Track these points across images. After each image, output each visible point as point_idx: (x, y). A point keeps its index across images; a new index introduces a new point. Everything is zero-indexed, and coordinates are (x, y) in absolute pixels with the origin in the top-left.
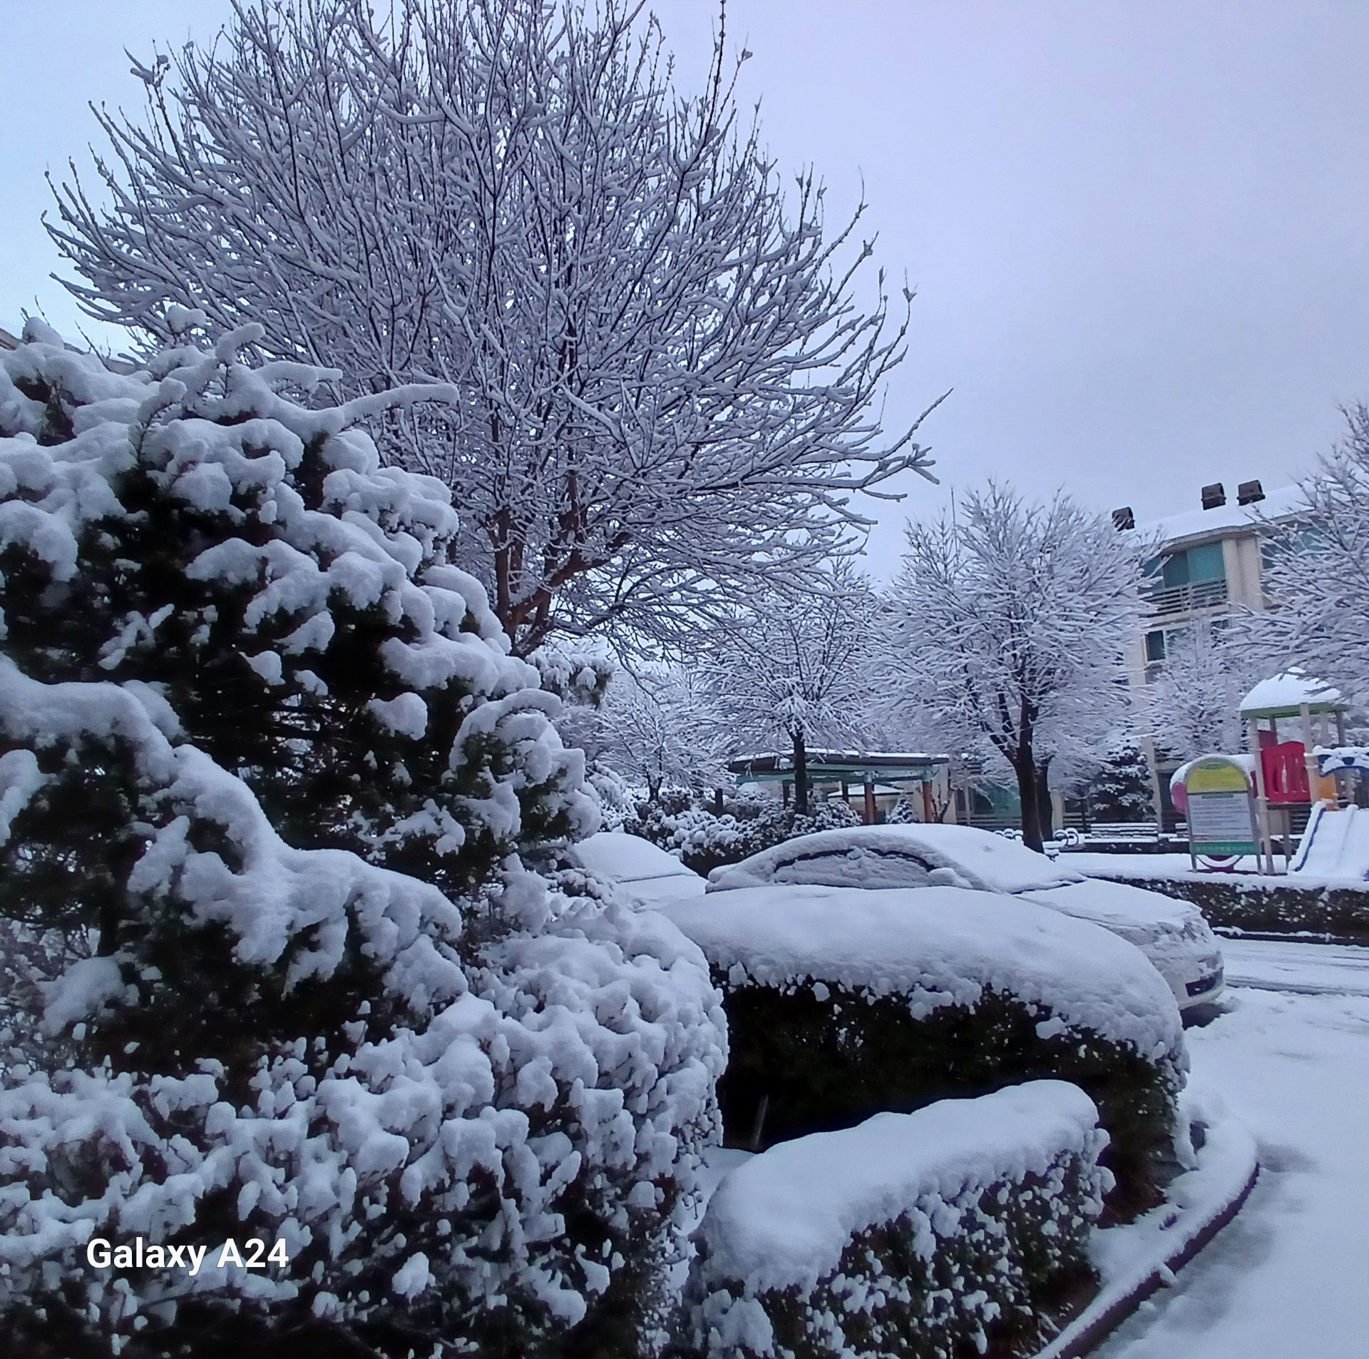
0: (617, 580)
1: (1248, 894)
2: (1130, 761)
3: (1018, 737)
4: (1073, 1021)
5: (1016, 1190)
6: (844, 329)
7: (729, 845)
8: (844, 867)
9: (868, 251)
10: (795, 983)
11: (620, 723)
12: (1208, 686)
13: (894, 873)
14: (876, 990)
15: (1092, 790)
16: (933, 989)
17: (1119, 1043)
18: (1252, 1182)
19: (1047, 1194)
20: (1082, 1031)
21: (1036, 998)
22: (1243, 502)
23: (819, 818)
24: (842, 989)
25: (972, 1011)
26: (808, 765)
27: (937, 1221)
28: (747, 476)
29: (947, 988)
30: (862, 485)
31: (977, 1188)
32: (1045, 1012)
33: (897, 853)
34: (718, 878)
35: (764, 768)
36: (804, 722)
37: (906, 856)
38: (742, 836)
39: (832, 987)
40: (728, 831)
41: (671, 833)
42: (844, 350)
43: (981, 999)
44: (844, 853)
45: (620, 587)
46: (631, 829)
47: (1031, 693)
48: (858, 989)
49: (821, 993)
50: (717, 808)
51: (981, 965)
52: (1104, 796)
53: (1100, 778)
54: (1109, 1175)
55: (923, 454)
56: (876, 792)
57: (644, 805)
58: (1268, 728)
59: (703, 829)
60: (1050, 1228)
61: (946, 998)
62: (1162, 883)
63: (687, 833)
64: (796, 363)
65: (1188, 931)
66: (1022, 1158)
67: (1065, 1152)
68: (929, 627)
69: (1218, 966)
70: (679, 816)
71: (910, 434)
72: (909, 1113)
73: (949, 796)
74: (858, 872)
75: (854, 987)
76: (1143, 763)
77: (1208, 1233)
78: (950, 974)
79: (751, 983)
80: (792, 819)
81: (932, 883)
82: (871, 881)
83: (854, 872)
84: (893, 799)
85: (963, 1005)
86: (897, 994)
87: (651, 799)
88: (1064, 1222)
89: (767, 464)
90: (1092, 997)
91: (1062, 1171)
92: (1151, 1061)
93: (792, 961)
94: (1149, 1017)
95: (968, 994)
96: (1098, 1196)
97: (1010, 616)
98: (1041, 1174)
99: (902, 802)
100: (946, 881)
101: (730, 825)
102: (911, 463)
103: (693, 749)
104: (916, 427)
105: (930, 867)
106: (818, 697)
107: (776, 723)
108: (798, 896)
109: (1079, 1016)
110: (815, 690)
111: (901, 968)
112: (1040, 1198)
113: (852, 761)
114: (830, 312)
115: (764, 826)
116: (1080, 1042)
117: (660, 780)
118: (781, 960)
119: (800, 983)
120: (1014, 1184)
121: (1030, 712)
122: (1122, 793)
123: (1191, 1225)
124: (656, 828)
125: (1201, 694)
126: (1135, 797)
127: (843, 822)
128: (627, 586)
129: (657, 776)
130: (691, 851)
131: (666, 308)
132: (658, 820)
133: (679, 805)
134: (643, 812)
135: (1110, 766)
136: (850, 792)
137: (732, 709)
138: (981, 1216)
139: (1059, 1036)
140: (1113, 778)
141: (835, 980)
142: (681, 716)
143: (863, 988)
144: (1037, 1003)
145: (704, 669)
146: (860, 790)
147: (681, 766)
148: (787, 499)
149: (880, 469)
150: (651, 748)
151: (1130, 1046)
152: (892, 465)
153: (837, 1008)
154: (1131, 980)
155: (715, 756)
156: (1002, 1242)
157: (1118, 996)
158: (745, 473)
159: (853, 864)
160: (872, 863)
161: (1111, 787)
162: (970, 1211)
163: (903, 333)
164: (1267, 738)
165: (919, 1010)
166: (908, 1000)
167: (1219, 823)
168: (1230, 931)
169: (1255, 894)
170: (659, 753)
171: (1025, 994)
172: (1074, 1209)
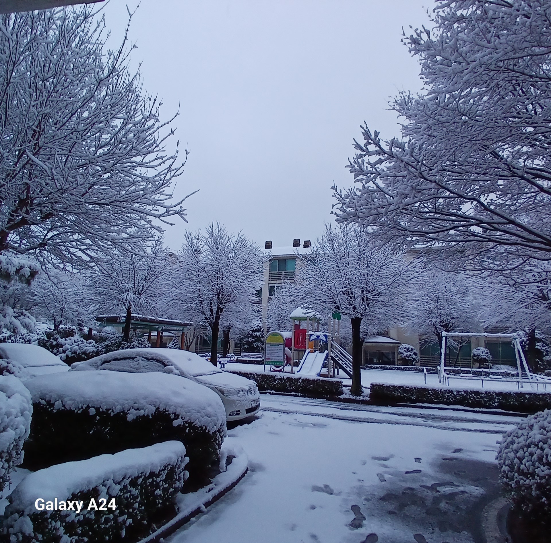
0: (46, 232)
1: (279, 379)
2: (258, 331)
3: (214, 318)
4: (186, 420)
5: (145, 479)
6: (159, 158)
7: (89, 353)
8: (132, 365)
9: (172, 133)
10: (82, 408)
11: (44, 294)
12: (284, 307)
13: (151, 367)
14: (115, 410)
15: (245, 340)
16: (138, 409)
17: (201, 427)
18: (243, 475)
19: (158, 480)
20: (188, 423)
21: (174, 411)
22: (305, 247)
23: (132, 344)
24: (101, 410)
25: (151, 417)
26: (132, 321)
27: (110, 490)
28: (113, 202)
29: (143, 409)
30: (159, 217)
31: (129, 478)
32: (177, 417)
33: (154, 360)
34: (75, 367)
35: (112, 321)
36: (132, 303)
37: (157, 361)
38: (96, 350)
39: (97, 409)
40: (90, 347)
41: (62, 346)
42: (160, 165)
43: (155, 412)
44: (133, 358)
45: (46, 235)
46: (42, 343)
47: (221, 303)
48: (108, 410)
49: (92, 411)
50: (88, 337)
51: (157, 400)
52: (248, 343)
53: (247, 336)
54: (187, 473)
55: (184, 210)
56: (163, 335)
57: (51, 333)
58: (298, 324)
59: (78, 345)
60: (158, 492)
61: (142, 413)
62: (254, 375)
63: (69, 347)
64: (139, 165)
65: (250, 391)
66: (150, 467)
67: (169, 465)
68: (188, 273)
69: (258, 403)
70: (68, 339)
71: (182, 201)
72: (113, 454)
73: (193, 339)
74: (137, 366)
75: (106, 409)
76: (262, 332)
77: (222, 494)
78: (145, 404)
79: (63, 408)
80: (120, 343)
81: (166, 372)
82: (141, 370)
83: (135, 366)
84: (171, 338)
85: (147, 415)
86: (123, 412)
87: (54, 330)
88: (165, 490)
89: (122, 199)
90: (194, 411)
91: (166, 472)
92: (211, 433)
93: (82, 399)
94: (213, 418)
95: (151, 410)
96: (182, 481)
97: (217, 273)
98: (157, 472)
99: (174, 340)
100: (170, 372)
101: (92, 344)
102: (178, 213)
103: (80, 310)
104: (184, 200)
105: (165, 365)
106: (140, 294)
107: (120, 302)
108: (100, 374)
109: (188, 418)
110: (140, 291)
111: (126, 402)
112: (156, 481)
113: (152, 321)
114: (155, 150)
115: (107, 346)
116: (187, 427)
117: (61, 322)
118: (78, 399)
119: (84, 408)
120: (145, 476)
121: (220, 310)
122: (254, 342)
123: (216, 491)
124: (54, 343)
125: (282, 310)
126: (258, 344)
127: (143, 346)
128: (50, 235)
129: (59, 320)
130: (70, 355)
131: (85, 128)
132: (56, 340)
133: (69, 334)
134: (49, 335)
135: (251, 332)
136: (152, 334)
137: (100, 294)
138: (129, 488)
139: (180, 425)
140: (252, 336)
141: (99, 407)
142: (76, 294)
143: (110, 409)
144: (175, 413)
145: (89, 275)
146: (155, 333)
147: (72, 316)
148: (129, 215)
149: (166, 212)
150: (58, 307)
151: (204, 428)
152: (171, 212)
153: (98, 417)
154: (210, 405)
155: (90, 314)
156: (137, 497)
157: (204, 411)
158: (112, 201)
159: (136, 363)
160: (143, 363)
161: (251, 340)
162: (125, 487)
163: (183, 165)
164: (297, 327)
165: (130, 417)
166: (127, 414)
167: (274, 354)
168: (272, 392)
169: (280, 379)
170: (62, 310)
171: (171, 410)
172: (171, 486)
